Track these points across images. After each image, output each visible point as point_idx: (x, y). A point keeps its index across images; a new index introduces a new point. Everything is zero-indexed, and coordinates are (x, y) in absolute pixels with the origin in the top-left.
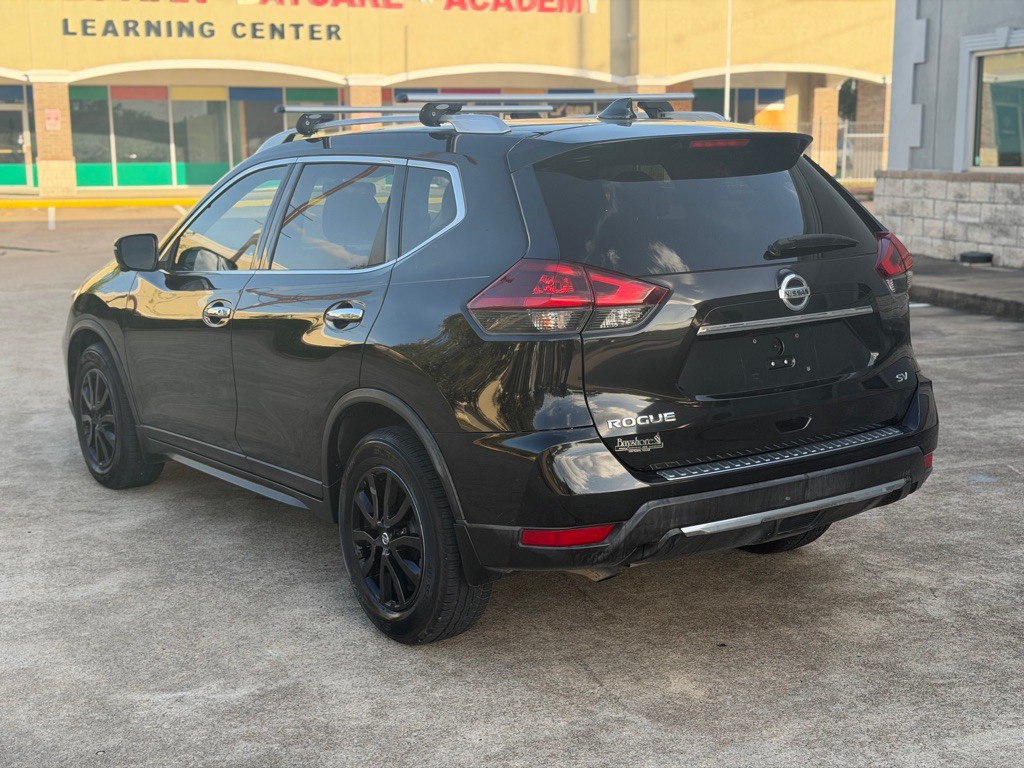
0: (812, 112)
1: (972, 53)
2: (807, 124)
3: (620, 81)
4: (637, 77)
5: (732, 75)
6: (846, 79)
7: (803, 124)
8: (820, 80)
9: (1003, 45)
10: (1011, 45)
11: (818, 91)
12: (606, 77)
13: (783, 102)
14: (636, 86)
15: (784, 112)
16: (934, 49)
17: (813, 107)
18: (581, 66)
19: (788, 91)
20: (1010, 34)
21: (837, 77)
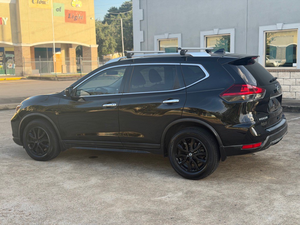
0: (69, 55)
1: (158, 40)
2: (68, 58)
3: (15, 45)
4: (22, 44)
5: (55, 43)
6: (78, 45)
7: (67, 58)
8: (70, 46)
9: (167, 38)
10: (169, 38)
11: (70, 49)
12: (11, 43)
13: (60, 52)
14: (21, 46)
15: (61, 54)
16: (146, 38)
17: (69, 53)
18: (3, 40)
19: (62, 49)
20: (168, 35)
21: (75, 45)
